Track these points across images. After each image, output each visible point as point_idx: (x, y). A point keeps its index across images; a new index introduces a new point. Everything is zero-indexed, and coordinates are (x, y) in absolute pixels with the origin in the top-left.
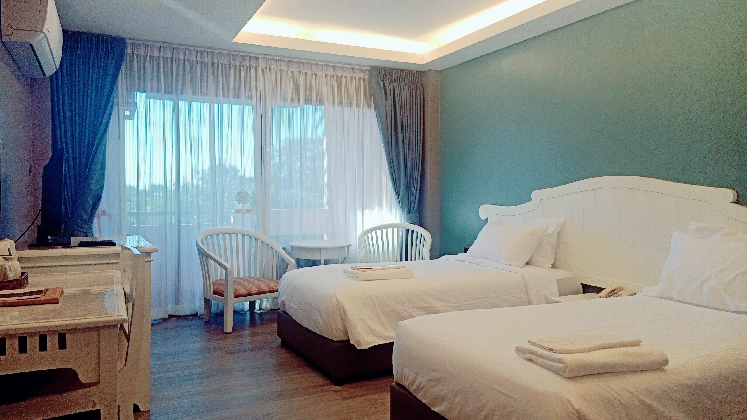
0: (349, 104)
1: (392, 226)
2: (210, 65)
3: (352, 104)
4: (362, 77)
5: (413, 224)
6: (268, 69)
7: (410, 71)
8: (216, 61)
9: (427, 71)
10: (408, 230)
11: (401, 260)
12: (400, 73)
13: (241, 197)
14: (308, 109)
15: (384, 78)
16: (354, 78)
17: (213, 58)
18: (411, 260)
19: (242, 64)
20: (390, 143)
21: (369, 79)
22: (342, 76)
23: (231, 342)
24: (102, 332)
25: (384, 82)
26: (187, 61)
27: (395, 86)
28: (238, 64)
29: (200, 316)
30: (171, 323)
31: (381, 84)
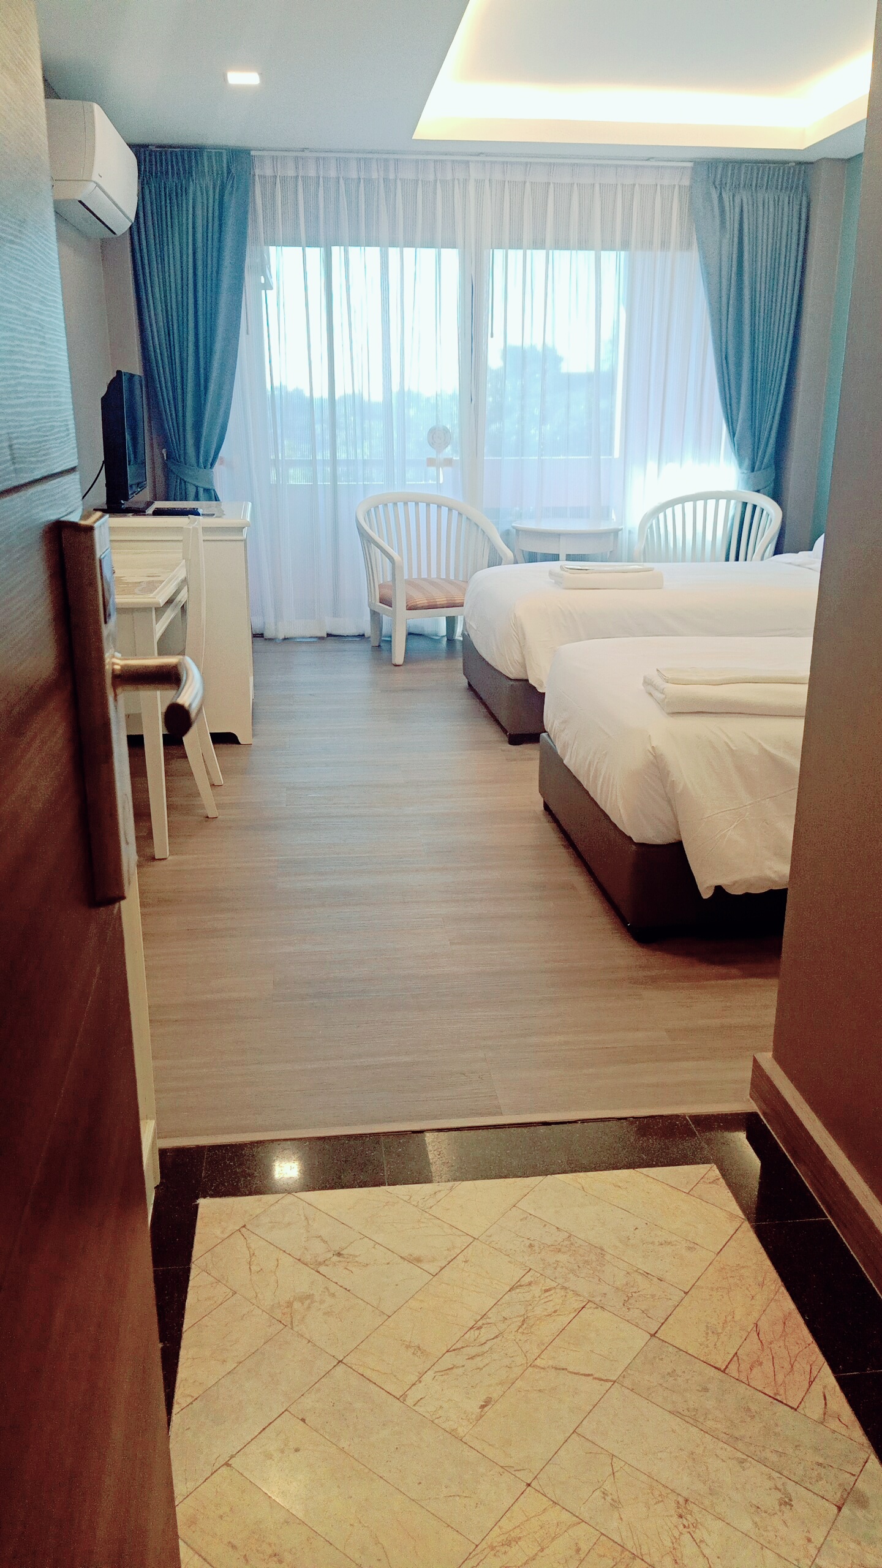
0: (647, 244)
1: (717, 496)
2: (382, 182)
3: (651, 243)
4: (676, 184)
5: (758, 491)
6: (487, 182)
7: (785, 163)
8: (392, 176)
9: (818, 161)
10: (747, 503)
11: (727, 559)
12: (758, 170)
13: (437, 437)
14: (562, 257)
15: (721, 184)
16: (659, 187)
17: (386, 170)
18: (737, 559)
19: (439, 177)
20: (724, 323)
21: (691, 187)
22: (634, 185)
23: (400, 678)
24: (136, 614)
25: (721, 194)
26: (342, 181)
27: (745, 200)
28: (431, 178)
29: (369, 637)
30: (330, 644)
31: (715, 195)
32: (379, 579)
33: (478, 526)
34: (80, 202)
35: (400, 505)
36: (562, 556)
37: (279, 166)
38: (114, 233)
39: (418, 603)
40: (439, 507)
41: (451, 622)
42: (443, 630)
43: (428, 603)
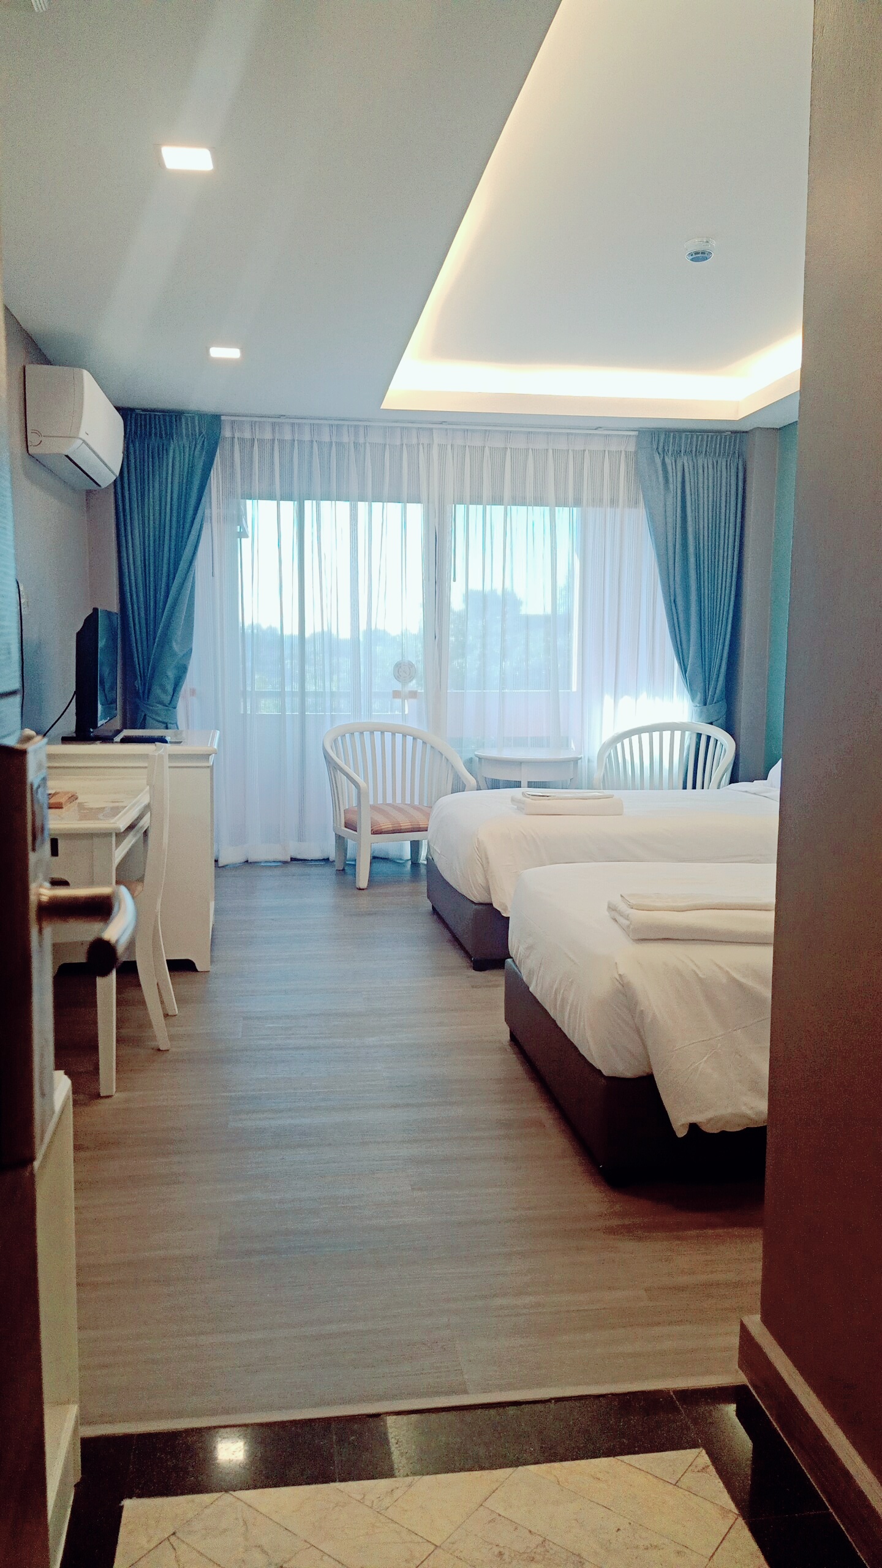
0: (598, 502)
1: (672, 727)
2: (352, 445)
3: (601, 500)
4: (622, 450)
5: (711, 723)
6: (449, 447)
7: (720, 432)
8: (361, 440)
9: (751, 430)
10: (701, 734)
11: (685, 788)
12: (697, 438)
13: (403, 671)
14: (519, 513)
15: (664, 450)
16: (607, 453)
17: (356, 434)
18: (694, 787)
19: (405, 442)
20: (671, 571)
21: (636, 453)
22: (584, 451)
23: (364, 902)
24: (96, 840)
25: (664, 459)
26: (315, 445)
27: (686, 464)
28: (398, 443)
29: (334, 861)
30: (294, 869)
31: (658, 461)
32: (345, 805)
33: (442, 754)
34: (67, 456)
35: (367, 734)
36: (524, 783)
37: (257, 429)
38: (99, 486)
39: (382, 827)
40: (404, 736)
41: (415, 846)
42: (407, 854)
43: (392, 827)
